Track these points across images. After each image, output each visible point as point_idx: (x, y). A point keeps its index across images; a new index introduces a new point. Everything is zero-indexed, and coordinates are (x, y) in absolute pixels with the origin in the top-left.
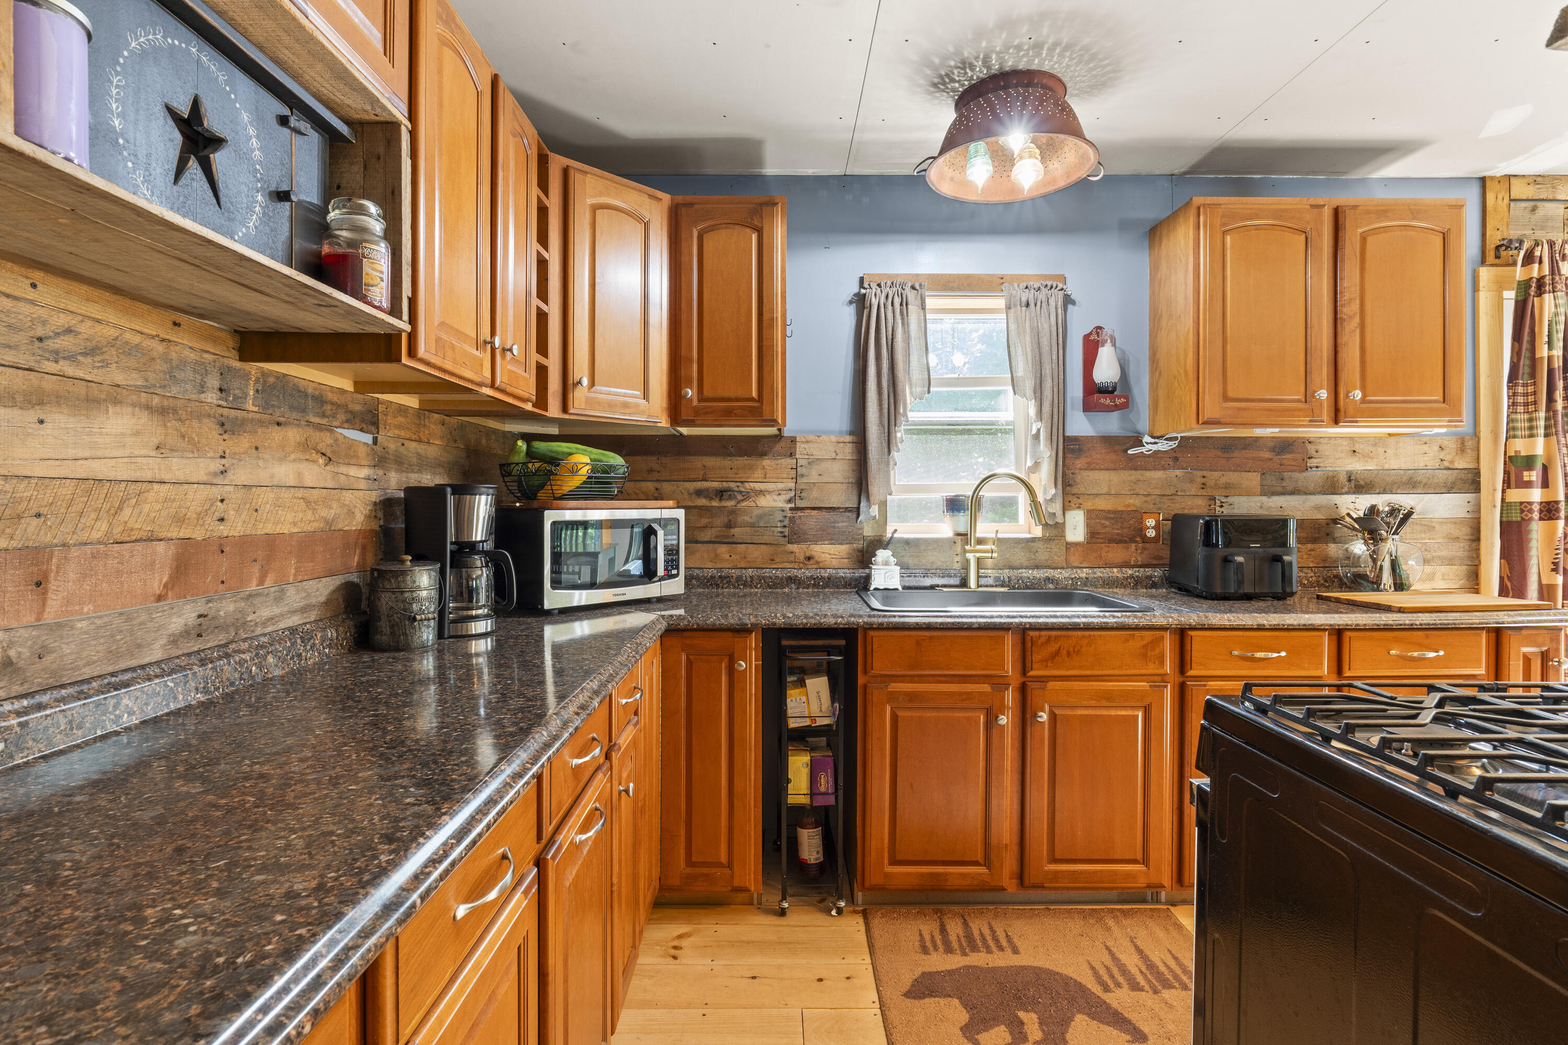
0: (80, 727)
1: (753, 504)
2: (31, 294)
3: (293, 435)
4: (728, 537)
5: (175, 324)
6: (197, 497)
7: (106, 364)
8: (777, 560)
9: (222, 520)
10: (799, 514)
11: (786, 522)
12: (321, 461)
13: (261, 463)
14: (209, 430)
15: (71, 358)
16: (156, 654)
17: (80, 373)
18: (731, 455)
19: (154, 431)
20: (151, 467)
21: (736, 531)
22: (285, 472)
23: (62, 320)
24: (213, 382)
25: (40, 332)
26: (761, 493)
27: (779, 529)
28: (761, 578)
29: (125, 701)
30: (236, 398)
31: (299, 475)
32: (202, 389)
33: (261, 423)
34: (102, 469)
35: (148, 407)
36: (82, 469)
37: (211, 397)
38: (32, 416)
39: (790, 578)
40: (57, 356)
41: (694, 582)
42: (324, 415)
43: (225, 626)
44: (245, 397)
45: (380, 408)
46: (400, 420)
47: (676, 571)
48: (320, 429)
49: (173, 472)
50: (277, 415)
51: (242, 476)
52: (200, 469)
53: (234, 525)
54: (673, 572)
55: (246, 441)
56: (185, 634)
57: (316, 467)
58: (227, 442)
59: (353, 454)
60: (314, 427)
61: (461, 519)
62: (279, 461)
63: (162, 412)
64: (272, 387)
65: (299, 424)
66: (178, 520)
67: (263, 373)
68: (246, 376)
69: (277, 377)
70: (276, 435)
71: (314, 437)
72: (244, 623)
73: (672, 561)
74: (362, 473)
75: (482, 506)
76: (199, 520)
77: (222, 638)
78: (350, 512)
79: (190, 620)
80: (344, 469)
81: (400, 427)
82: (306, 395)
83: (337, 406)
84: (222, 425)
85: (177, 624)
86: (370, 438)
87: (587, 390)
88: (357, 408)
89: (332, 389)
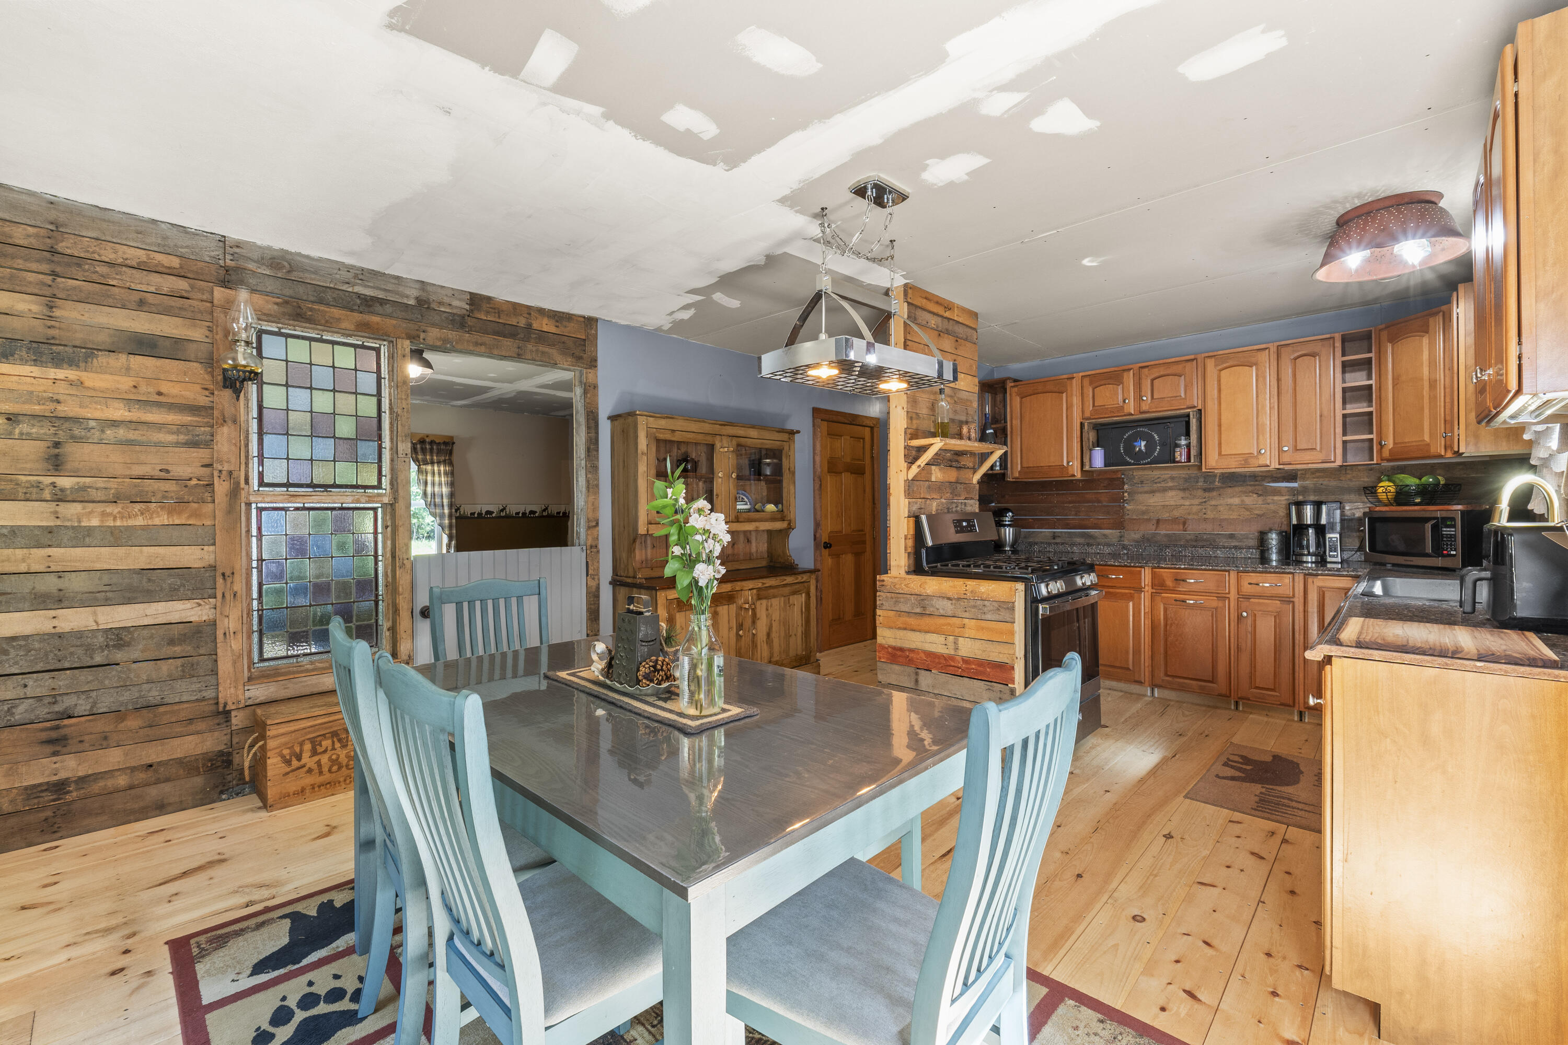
3: (1237, 489)
6: (1195, 509)
7: (1167, 482)
9: (1205, 514)
12: (1255, 495)
13: (1222, 498)
14: (1200, 492)
15: (1160, 483)
16: (1182, 543)
17: (1162, 485)
19: (1181, 494)
20: (1182, 502)
22: (1236, 501)
23: (1157, 476)
24: (1201, 480)
25: (1152, 480)
29: (1167, 550)
30: (1210, 482)
31: (1242, 501)
32: (1197, 482)
33: (1222, 488)
34: (1167, 503)
35: (1180, 489)
36: (1163, 504)
37: (1200, 484)
38: (1151, 495)
40: (1156, 483)
42: (1255, 481)
43: (1205, 540)
44: (1214, 481)
45: (1299, 473)
46: (1318, 474)
47: (1454, 553)
48: (1254, 485)
49: (1187, 503)
50: (1230, 484)
51: (1213, 503)
52: (1196, 501)
53: (1210, 515)
54: (1453, 553)
55: (1215, 493)
56: (1191, 540)
57: (1252, 498)
58: (1207, 494)
59: (1277, 492)
60: (1251, 485)
61: (1300, 515)
62: (1231, 497)
63: (1184, 490)
64: (1227, 477)
65: (1241, 485)
66: (1189, 514)
67: (1222, 474)
68: (1215, 476)
69: (1230, 473)
70: (1229, 490)
71: (1250, 488)
72: (1214, 541)
73: (1451, 545)
74: (1283, 498)
75: (1308, 511)
76: (1197, 514)
77: (1205, 543)
78: (1274, 512)
79: (1193, 537)
80: (1271, 498)
81: (1318, 478)
82: (1246, 476)
83: (1266, 477)
84: (1205, 490)
85: (1189, 537)
86: (1294, 485)
87: (1391, 446)
88: (1279, 475)
89: (1261, 472)
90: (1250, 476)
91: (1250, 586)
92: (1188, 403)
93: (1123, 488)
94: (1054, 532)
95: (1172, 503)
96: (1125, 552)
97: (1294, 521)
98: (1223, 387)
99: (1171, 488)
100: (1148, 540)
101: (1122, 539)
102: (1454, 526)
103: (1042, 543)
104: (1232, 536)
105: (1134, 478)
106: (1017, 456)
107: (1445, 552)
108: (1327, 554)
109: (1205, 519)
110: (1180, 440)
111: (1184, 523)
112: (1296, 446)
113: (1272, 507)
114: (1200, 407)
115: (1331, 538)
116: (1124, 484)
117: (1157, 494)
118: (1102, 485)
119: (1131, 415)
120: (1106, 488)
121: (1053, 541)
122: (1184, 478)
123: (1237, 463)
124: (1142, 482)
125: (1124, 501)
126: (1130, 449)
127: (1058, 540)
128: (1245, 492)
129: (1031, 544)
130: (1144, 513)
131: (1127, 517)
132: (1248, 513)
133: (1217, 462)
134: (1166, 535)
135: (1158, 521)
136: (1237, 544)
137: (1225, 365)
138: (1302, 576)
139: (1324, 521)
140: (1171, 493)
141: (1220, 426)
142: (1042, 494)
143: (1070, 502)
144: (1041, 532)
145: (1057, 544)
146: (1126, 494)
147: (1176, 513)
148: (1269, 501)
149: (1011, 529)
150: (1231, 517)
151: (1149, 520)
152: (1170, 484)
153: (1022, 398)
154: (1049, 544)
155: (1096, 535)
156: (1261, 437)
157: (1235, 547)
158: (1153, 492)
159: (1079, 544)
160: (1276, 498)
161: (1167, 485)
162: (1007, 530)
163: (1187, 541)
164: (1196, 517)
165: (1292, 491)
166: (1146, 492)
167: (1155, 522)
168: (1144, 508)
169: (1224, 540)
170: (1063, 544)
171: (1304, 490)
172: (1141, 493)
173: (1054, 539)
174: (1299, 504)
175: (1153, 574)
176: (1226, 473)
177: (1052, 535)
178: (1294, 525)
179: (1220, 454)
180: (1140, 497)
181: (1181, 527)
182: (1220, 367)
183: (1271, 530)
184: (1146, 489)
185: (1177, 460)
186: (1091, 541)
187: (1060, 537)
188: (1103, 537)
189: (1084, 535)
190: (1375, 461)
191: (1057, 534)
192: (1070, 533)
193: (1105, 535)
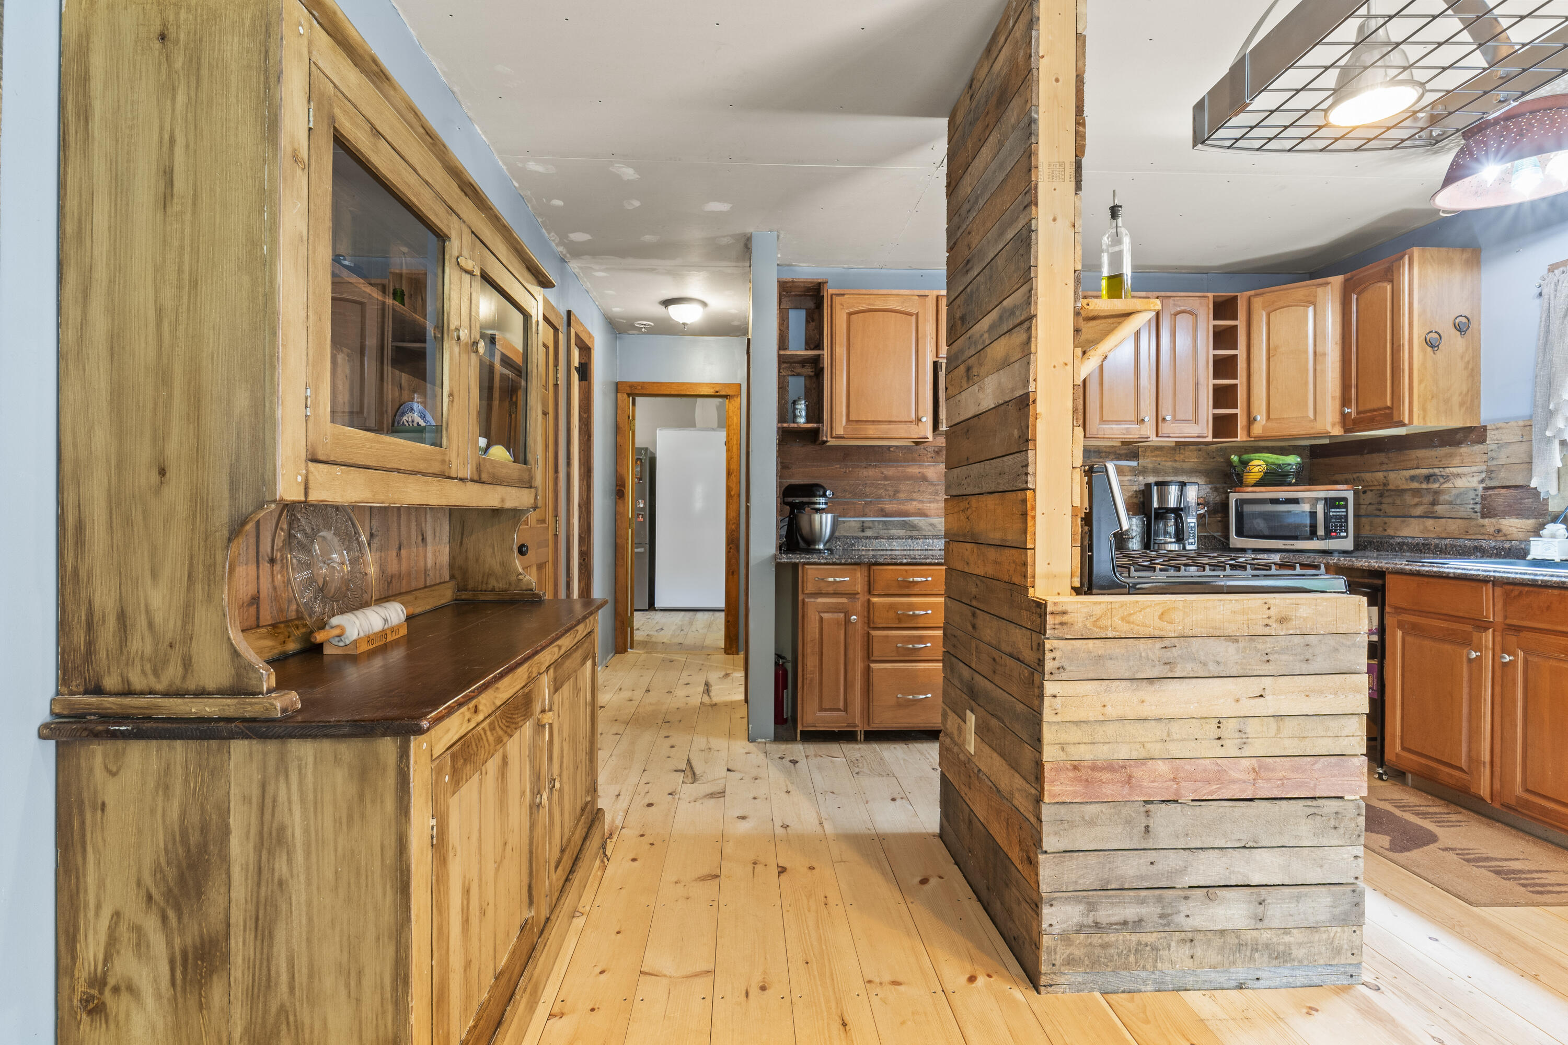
1: (1451, 485)
4: (1432, 512)
8: (1470, 532)
10: (1490, 492)
11: (1478, 500)
18: (1436, 447)
21: (1439, 508)
26: (1458, 475)
27: (1471, 506)
28: (1453, 546)
39: (1476, 547)
41: (1405, 547)
45: (1140, 450)
46: (1157, 453)
47: (1345, 534)
54: (1342, 534)
61: (1163, 497)
73: (1341, 526)
74: (1126, 478)
75: (1173, 491)
81: (1156, 456)
82: (1090, 451)
83: (1110, 453)
86: (1134, 464)
87: (1264, 422)
88: (1123, 452)
89: (1106, 447)
90: (1095, 452)
94: (863, 522)
97: (1156, 505)
102: (1346, 507)
103: (846, 537)
106: (841, 403)
107: (1333, 534)
112: (1175, 416)
115: (1189, 523)
118: (929, 455)
121: (862, 534)
127: (869, 533)
133: (1098, 429)
142: (846, 466)
144: (844, 522)
145: (867, 538)
153: (850, 314)
159: (899, 538)
165: (1133, 470)
170: (876, 538)
173: (863, 531)
177: (859, 525)
178: (1155, 509)
179: (1101, 420)
186: (915, 533)
187: (870, 528)
188: (930, 528)
189: (904, 525)
190: (1238, 439)
191: (865, 525)
192: (884, 522)
193: (931, 525)
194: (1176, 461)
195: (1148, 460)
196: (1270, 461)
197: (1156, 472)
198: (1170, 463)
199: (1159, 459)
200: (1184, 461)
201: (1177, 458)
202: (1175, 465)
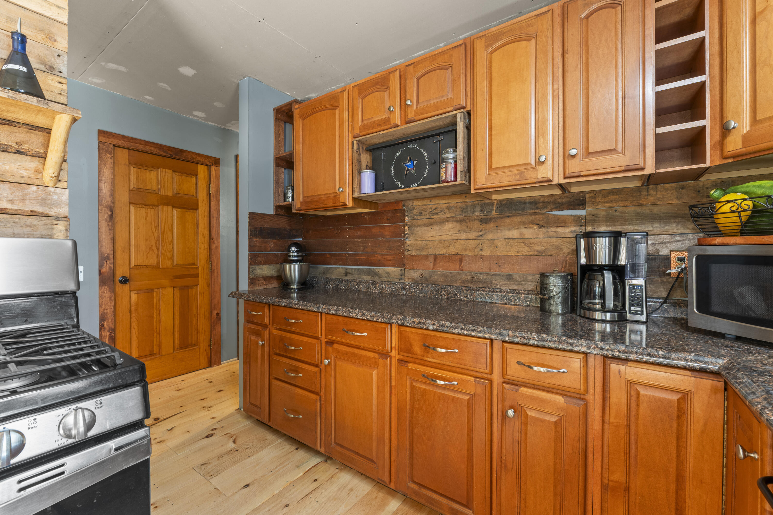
0: (433, 293)
2: (431, 203)
3: (516, 219)
5: (466, 197)
6: (472, 244)
7: (445, 213)
9: (481, 250)
12: (535, 227)
13: (499, 231)
14: (476, 224)
15: (437, 214)
16: (458, 284)
17: (439, 217)
19: (457, 226)
20: (458, 236)
22: (514, 233)
23: (436, 206)
24: (478, 209)
25: (431, 210)
29: (443, 292)
30: (487, 212)
31: (521, 234)
32: (474, 212)
33: (499, 218)
34: (444, 238)
35: (456, 221)
36: (440, 238)
37: (477, 214)
38: (429, 228)
40: (434, 214)
42: (537, 208)
43: (483, 282)
44: (491, 211)
45: (588, 196)
46: (612, 197)
48: (535, 214)
49: (463, 236)
50: (508, 214)
51: (490, 236)
52: (473, 235)
53: (487, 251)
55: (492, 225)
56: (467, 281)
57: (532, 230)
58: (484, 227)
59: (561, 222)
60: (531, 214)
61: (591, 251)
62: (509, 230)
63: (461, 221)
64: (505, 205)
65: (520, 215)
66: (466, 250)
67: (500, 201)
68: (492, 204)
69: (508, 200)
70: (508, 221)
71: (531, 218)
72: (491, 283)
74: (569, 230)
75: (602, 246)
76: (473, 249)
77: (481, 285)
78: (558, 248)
79: (469, 278)
80: (553, 229)
81: (611, 202)
82: (525, 203)
83: (548, 203)
84: (483, 221)
85: (465, 278)
86: (582, 212)
87: (746, 127)
88: (564, 200)
89: (543, 196)
90: (530, 203)
91: (519, 367)
92: (456, 103)
93: (404, 221)
94: (346, 269)
95: (449, 237)
96: (404, 292)
97: (583, 261)
98: (494, 75)
99: (448, 220)
100: (426, 280)
101: (403, 277)
103: (336, 279)
104: (509, 277)
105: (414, 209)
108: (627, 309)
109: (482, 257)
110: (448, 152)
111: (461, 261)
112: (588, 148)
113: (555, 241)
114: (468, 108)
115: (634, 286)
116: (404, 216)
117: (436, 228)
118: (386, 218)
119: (397, 126)
120: (389, 221)
121: (346, 278)
122: (461, 207)
123: (510, 179)
124: (421, 214)
125: (405, 235)
126: (399, 171)
127: (349, 277)
128: (524, 223)
129: (328, 281)
130: (422, 249)
131: (407, 253)
132: (527, 249)
133: (487, 178)
134: (443, 275)
135: (436, 257)
136: (515, 287)
137: (497, 45)
138: (599, 360)
139: (623, 260)
140: (448, 226)
141: (491, 129)
142: (337, 229)
143: (359, 237)
144: (336, 268)
145: (348, 281)
146: (406, 228)
147: (453, 250)
148: (551, 234)
149: (297, 266)
150: (509, 254)
151: (427, 256)
152: (448, 215)
153: (303, 119)
154: (341, 281)
155: (380, 272)
156: (541, 139)
157: (513, 291)
158: (430, 224)
160: (559, 230)
161: (443, 216)
162: (292, 266)
163: (463, 282)
164: (472, 254)
165: (579, 220)
166: (425, 225)
167: (432, 259)
168: (422, 243)
169: (502, 282)
170: (352, 281)
171: (594, 219)
172: (419, 226)
173: (346, 275)
174: (589, 236)
175: (400, 333)
176: (504, 200)
177: (343, 271)
178: (582, 266)
179: (491, 168)
180: (420, 231)
181: (458, 265)
182: (489, 50)
183: (552, 273)
184: (424, 221)
185: (443, 178)
186: (376, 279)
187: (350, 273)
188: (386, 275)
189: (370, 273)
190: (708, 164)
191: (348, 271)
192: (358, 269)
193: (387, 273)
194: (641, 205)
195: (599, 207)
196: (759, 192)
197: (609, 219)
198: (633, 208)
199: (615, 204)
200: (654, 204)
201: (644, 201)
202: (639, 210)
